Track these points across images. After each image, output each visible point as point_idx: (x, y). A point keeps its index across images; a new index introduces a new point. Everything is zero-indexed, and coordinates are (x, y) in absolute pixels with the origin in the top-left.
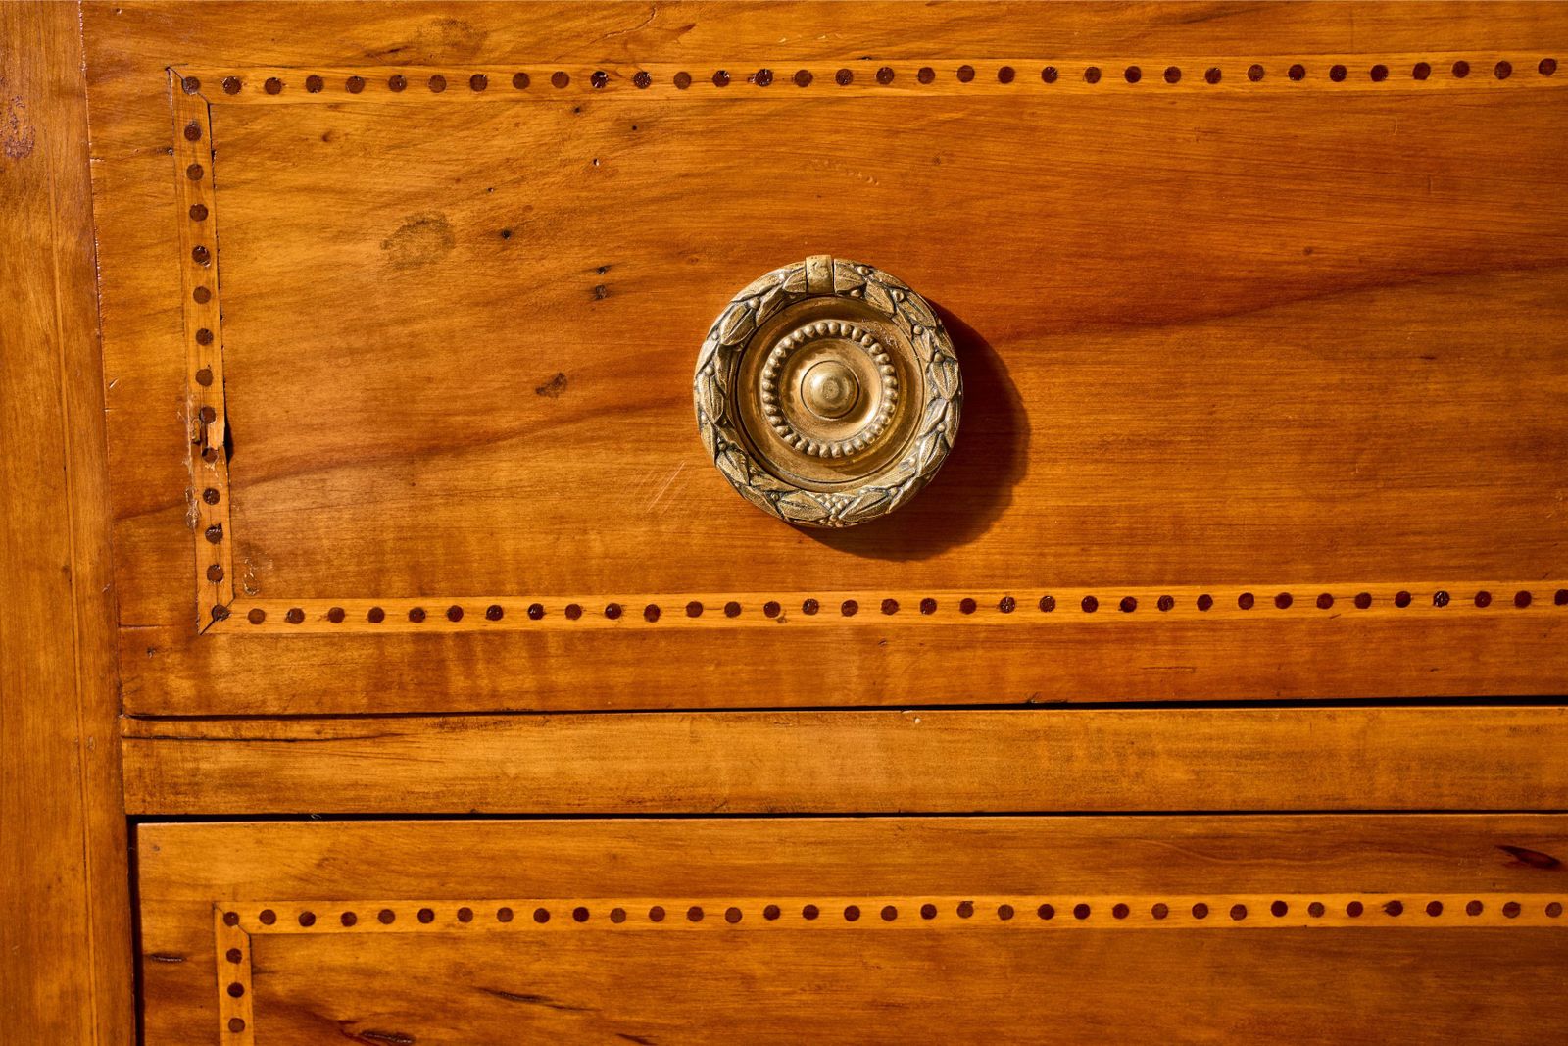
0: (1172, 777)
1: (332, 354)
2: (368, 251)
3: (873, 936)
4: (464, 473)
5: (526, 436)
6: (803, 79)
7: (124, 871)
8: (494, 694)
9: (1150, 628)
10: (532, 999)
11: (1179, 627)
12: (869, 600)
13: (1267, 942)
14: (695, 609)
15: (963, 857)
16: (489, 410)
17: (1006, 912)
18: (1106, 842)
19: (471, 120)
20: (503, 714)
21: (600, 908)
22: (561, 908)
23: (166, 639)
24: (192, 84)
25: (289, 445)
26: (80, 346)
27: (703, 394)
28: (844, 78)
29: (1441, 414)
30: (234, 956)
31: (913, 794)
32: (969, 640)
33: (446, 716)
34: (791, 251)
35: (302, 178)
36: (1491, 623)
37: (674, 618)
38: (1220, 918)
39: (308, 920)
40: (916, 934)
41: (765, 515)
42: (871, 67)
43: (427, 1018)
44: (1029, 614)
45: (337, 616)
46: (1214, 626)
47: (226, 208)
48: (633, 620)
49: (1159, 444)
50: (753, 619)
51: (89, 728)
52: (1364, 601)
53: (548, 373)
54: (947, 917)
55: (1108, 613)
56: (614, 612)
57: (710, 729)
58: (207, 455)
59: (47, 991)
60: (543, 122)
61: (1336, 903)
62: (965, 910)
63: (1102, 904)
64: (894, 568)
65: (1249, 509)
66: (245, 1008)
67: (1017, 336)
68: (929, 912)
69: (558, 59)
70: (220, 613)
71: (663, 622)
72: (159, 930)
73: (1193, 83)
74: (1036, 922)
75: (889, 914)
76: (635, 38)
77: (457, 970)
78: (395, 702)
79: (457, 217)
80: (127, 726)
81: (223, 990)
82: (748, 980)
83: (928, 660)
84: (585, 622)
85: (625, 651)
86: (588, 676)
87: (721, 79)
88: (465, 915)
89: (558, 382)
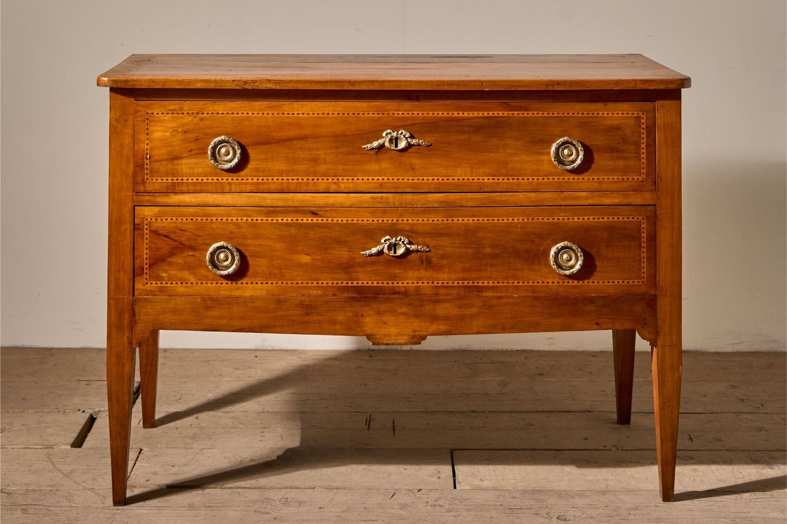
0: (269, 203)
1: (163, 146)
2: (168, 134)
3: (230, 223)
4: (179, 162)
5: (187, 157)
6: (223, 114)
7: (133, 212)
8: (182, 190)
9: (265, 183)
10: (185, 231)
11: (269, 183)
12: (230, 178)
13: (281, 224)
14: (208, 179)
15: (242, 212)
16: (183, 154)
17: (247, 220)
18: (260, 210)
19: (181, 118)
20: (183, 193)
21: (194, 219)
22: (189, 218)
23: (140, 183)
24: (148, 113)
25: (157, 158)
26: (132, 145)
27: (209, 153)
28: (228, 114)
29: (302, 156)
30: (147, 224)
31: (235, 204)
32: (243, 184)
33: (176, 193)
34: (220, 135)
35: (161, 125)
36: (309, 182)
37: (205, 181)
38: (275, 221)
39: (156, 220)
40: (235, 223)
41: (216, 168)
42: (231, 112)
43: (171, 233)
44: (250, 181)
45: (162, 180)
46: (274, 183)
47: (151, 128)
48: (200, 181)
49: (266, 159)
50: (215, 181)
51: (130, 194)
52: (293, 180)
53: (190, 149)
54: (239, 220)
55: (260, 181)
56: (197, 180)
57: (209, 195)
58: (147, 159)
59: (123, 228)
60: (190, 119)
61: (290, 219)
62: (242, 219)
63: (259, 219)
64: (233, 174)
65: (278, 167)
66: (148, 231)
67: (248, 145)
68: (237, 220)
69: (193, 111)
70: (147, 179)
71: (203, 181)
72: (137, 221)
73: (270, 115)
74: (251, 221)
75: (232, 220)
76: (202, 108)
77: (176, 227)
78: (169, 191)
79: (179, 130)
80: (135, 194)
81: (145, 229)
82: (213, 228)
83: (237, 186)
84: (194, 181)
85: (199, 185)
86: (193, 188)
87: (212, 113)
88: (177, 219)
89: (191, 150)
